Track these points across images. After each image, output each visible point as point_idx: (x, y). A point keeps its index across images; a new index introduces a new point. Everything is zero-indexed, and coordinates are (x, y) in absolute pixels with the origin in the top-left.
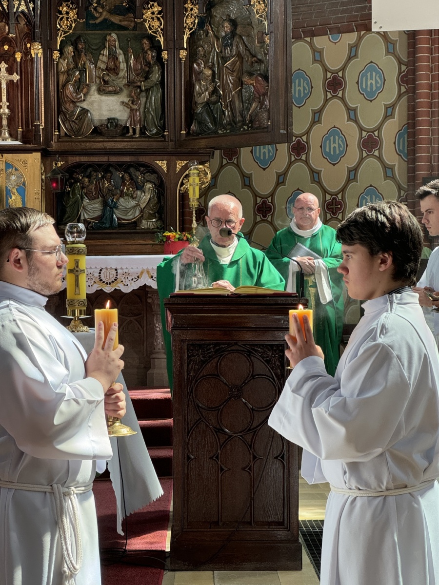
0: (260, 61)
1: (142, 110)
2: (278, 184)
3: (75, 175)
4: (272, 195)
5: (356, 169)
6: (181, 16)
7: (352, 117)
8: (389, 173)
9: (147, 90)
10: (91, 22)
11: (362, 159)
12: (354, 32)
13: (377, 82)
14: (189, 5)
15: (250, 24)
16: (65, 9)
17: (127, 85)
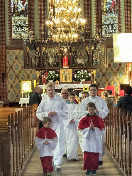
0: (103, 55)
1: (85, 61)
2: (106, 71)
4: (105, 73)
5: (118, 69)
6: (91, 48)
9: (86, 58)
11: (119, 67)
14: (92, 46)
16: (74, 47)
17: (83, 58)
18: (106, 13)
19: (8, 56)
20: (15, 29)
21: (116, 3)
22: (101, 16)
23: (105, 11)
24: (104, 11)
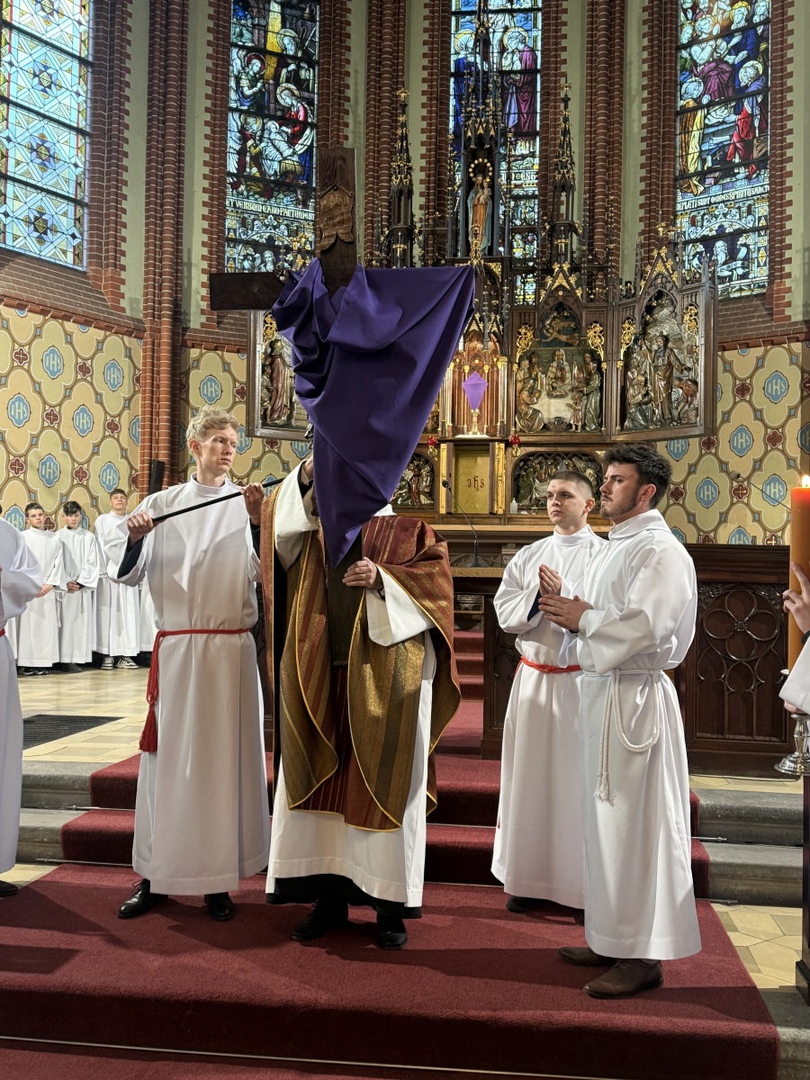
0: (689, 369)
1: (583, 410)
2: (690, 473)
3: (529, 463)
4: (684, 482)
5: (761, 460)
6: (619, 334)
7: (759, 416)
8: (792, 463)
9: (587, 395)
10: (543, 341)
11: (766, 452)
12: (760, 346)
13: (781, 388)
14: (627, 325)
15: (681, 339)
16: (524, 331)
17: (572, 390)
18: (702, 181)
19: (195, 379)
20: (246, 257)
21: (756, 123)
22: (675, 199)
23: (696, 173)
24: (692, 169)
